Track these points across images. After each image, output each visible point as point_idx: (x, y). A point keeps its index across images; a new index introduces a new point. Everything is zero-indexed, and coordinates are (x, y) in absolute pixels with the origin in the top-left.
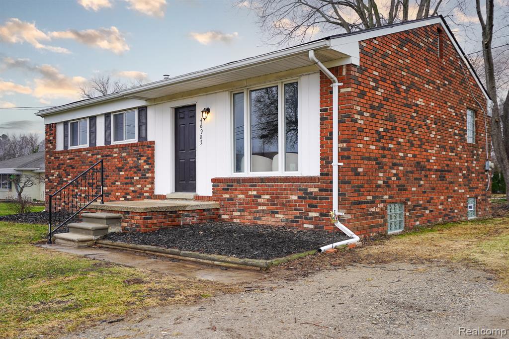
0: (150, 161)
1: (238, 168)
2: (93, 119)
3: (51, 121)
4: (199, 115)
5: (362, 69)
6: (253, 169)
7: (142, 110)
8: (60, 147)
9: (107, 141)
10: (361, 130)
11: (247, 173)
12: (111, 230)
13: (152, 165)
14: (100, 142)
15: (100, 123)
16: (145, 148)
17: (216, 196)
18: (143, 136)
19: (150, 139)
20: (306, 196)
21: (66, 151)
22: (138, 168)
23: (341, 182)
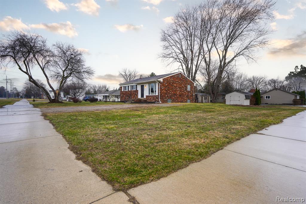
0: (138, 93)
1: (149, 94)
2: (129, 86)
3: (121, 86)
4: (144, 87)
5: (163, 82)
6: (151, 94)
7: (136, 85)
8: (123, 90)
9: (131, 90)
10: (163, 89)
11: (150, 95)
12: (133, 102)
13: (138, 94)
14: (130, 90)
15: (130, 87)
16: (137, 91)
17: (146, 98)
18: (136, 89)
19: (138, 90)
20: (157, 98)
21: (124, 91)
22: (136, 94)
23: (160, 96)
